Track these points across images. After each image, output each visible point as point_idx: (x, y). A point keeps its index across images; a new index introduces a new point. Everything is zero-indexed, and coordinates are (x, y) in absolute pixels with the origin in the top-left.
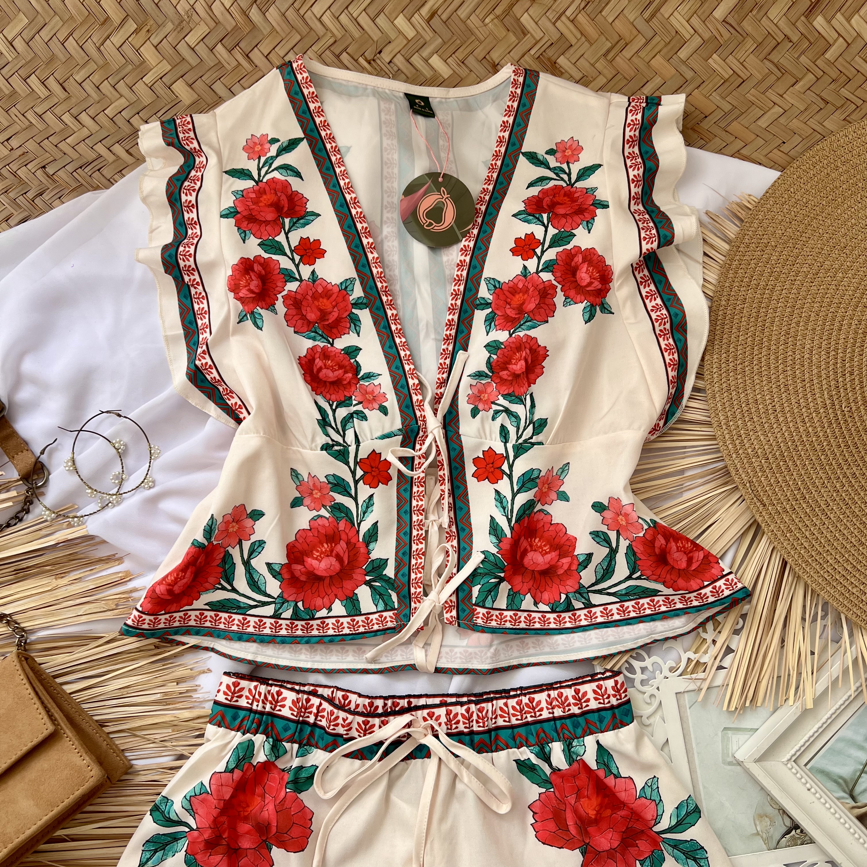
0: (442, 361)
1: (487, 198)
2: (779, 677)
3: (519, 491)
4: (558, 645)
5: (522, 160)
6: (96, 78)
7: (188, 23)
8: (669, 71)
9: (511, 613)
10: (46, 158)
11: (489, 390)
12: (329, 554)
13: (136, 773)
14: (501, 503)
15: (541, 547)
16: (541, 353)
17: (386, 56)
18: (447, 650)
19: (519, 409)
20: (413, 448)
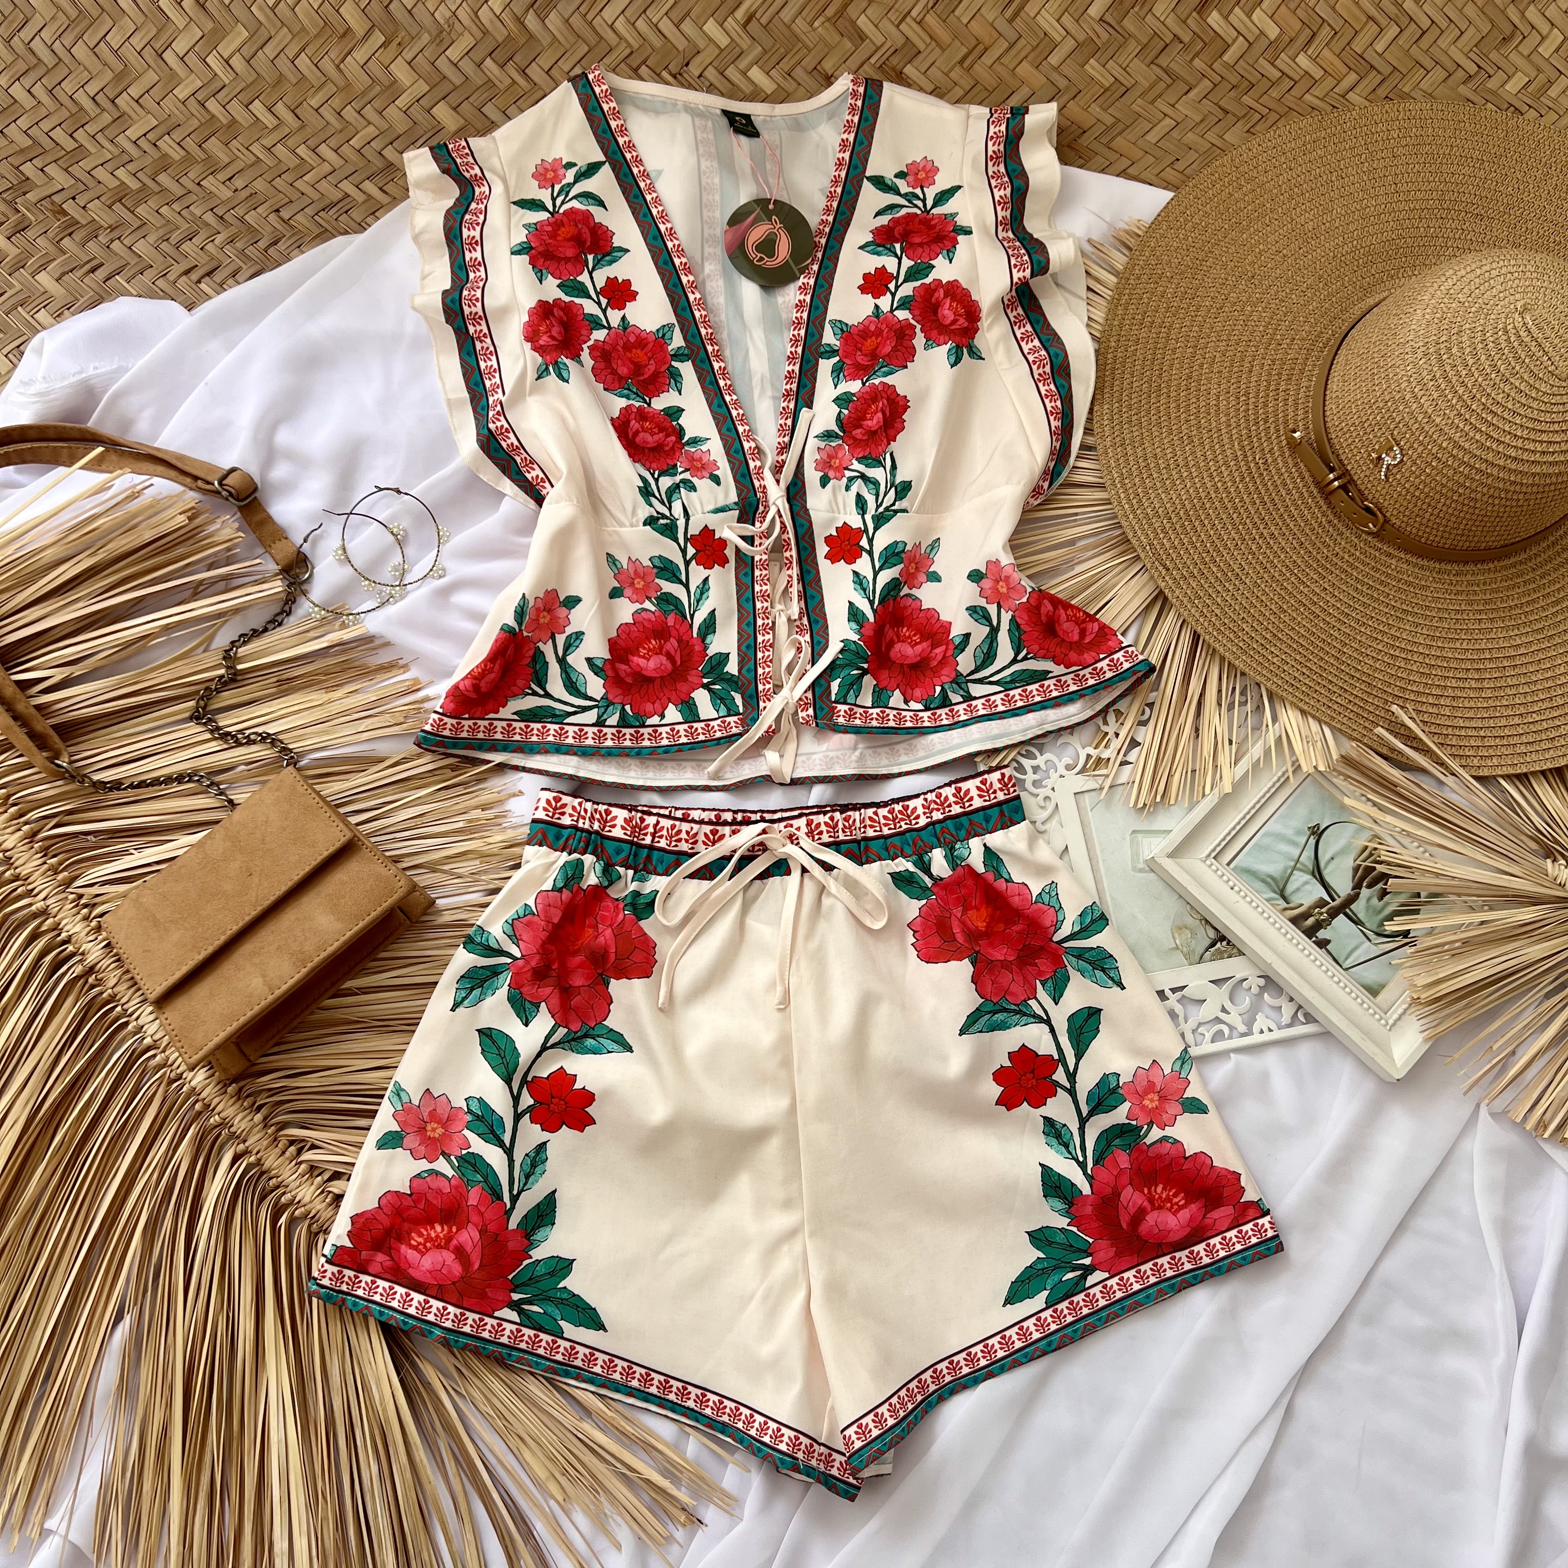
0: (782, 422)
1: (827, 230)
2: (1194, 771)
3: (881, 569)
4: (936, 745)
5: (867, 187)
6: (336, 102)
7: (449, 34)
8: (1038, 80)
9: (878, 710)
10: (281, 199)
11: (840, 455)
12: (659, 651)
13: (440, 912)
14: (861, 584)
15: (909, 637)
16: (901, 403)
17: (694, 69)
18: (803, 758)
19: (878, 474)
20: (753, 525)
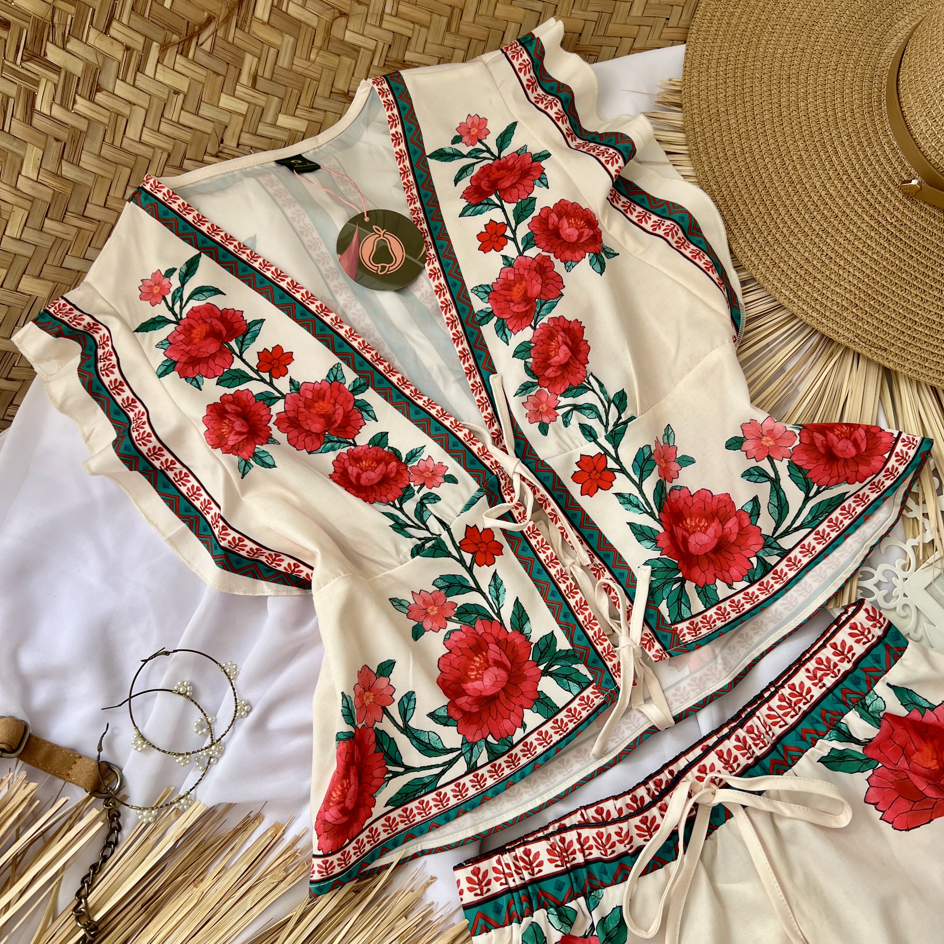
0: (478, 397)
1: (421, 215)
3: (641, 480)
4: (781, 613)
5: (432, 163)
8: (517, 13)
9: (714, 610)
11: (544, 399)
12: (486, 665)
14: (630, 502)
15: (697, 526)
16: (576, 328)
17: (230, 142)
18: (672, 691)
19: (588, 398)
20: (504, 501)
